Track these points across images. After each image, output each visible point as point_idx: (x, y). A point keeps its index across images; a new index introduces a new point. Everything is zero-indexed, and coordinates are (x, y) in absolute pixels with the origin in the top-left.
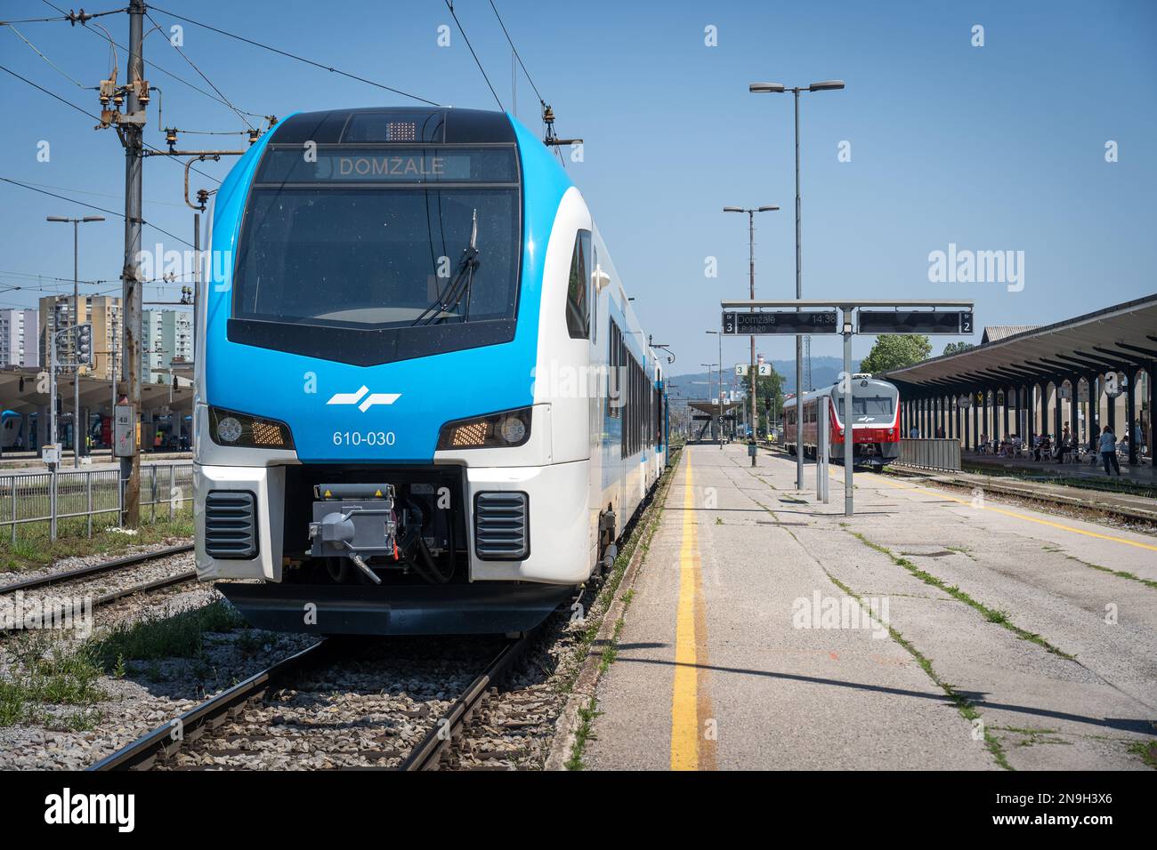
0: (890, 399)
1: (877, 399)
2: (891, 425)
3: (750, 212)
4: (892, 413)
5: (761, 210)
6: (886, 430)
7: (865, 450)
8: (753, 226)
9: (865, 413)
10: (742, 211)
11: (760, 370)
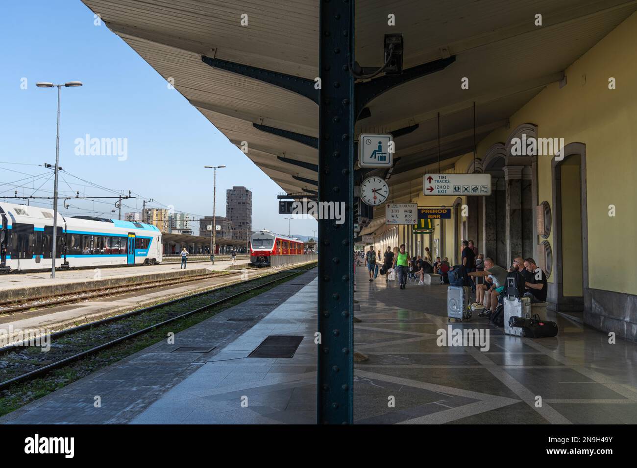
0: (272, 240)
1: (267, 240)
2: (271, 250)
3: (215, 168)
4: (272, 245)
5: (219, 167)
6: (269, 251)
7: (260, 259)
8: (216, 173)
9: (262, 245)
10: (211, 168)
11: (217, 228)
